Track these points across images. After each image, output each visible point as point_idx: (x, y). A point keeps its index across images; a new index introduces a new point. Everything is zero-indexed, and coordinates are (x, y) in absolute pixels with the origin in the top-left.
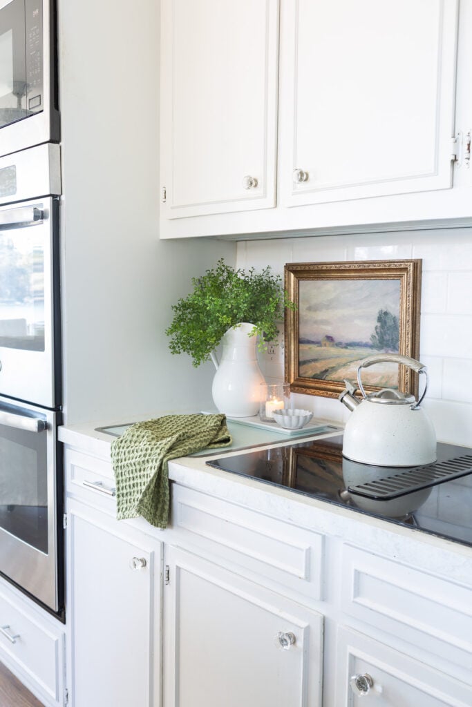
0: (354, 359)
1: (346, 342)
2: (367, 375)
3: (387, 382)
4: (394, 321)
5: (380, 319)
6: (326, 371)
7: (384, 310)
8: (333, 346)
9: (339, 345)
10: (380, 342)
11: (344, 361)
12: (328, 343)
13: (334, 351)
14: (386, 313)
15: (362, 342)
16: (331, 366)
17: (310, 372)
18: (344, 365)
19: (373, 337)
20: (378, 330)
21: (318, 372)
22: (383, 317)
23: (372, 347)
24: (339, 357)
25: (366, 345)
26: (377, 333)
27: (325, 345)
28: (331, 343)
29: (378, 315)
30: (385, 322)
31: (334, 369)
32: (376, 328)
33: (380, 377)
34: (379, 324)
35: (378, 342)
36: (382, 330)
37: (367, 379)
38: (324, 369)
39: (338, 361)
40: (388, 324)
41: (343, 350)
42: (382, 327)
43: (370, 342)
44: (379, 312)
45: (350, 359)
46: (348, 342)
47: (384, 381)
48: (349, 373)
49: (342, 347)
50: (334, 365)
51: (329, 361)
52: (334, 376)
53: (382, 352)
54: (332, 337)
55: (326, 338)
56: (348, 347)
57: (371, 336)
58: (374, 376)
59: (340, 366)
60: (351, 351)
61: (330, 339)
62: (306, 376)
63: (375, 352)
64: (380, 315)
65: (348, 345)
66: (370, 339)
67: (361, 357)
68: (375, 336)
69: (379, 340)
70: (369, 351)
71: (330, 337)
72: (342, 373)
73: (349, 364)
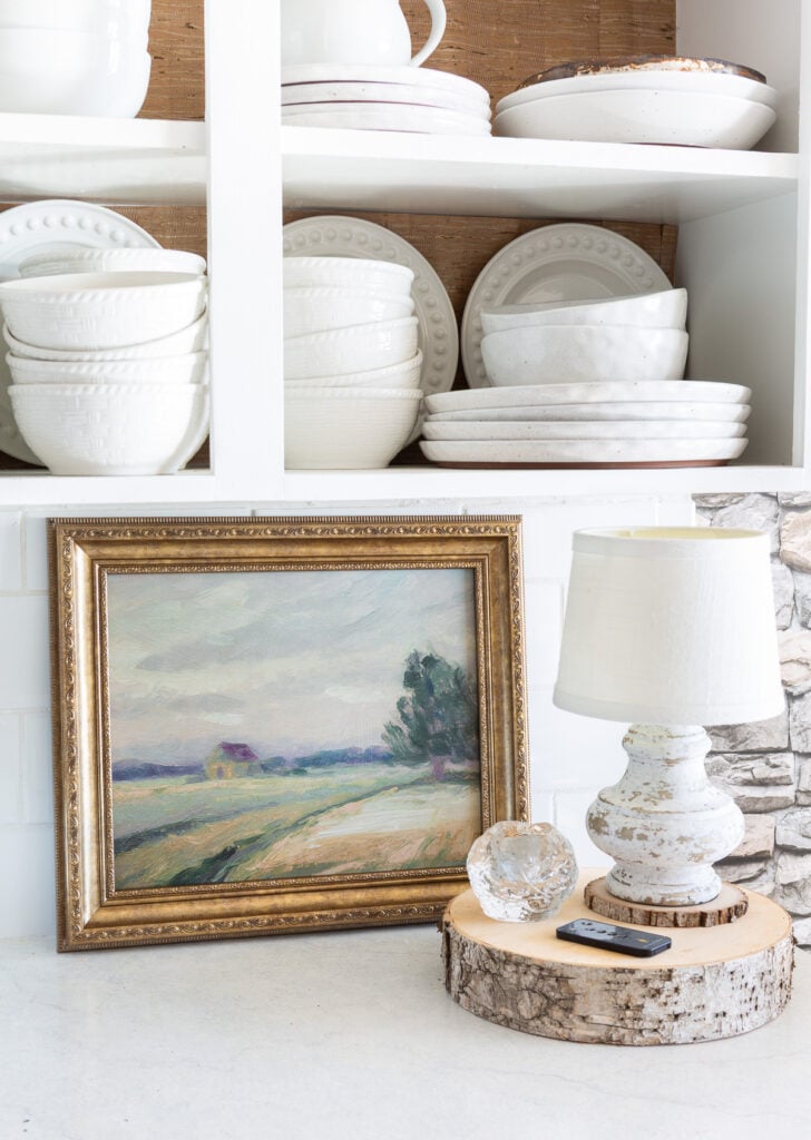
0: (330, 803)
1: (300, 755)
2: (378, 841)
3: (441, 852)
5: (411, 679)
6: (228, 854)
7: (425, 652)
8: (250, 773)
9: (273, 766)
10: (415, 743)
11: (295, 814)
12: (230, 767)
13: (252, 787)
14: (430, 661)
15: (353, 750)
16: (247, 835)
17: (162, 868)
18: (296, 825)
19: (393, 730)
20: (409, 710)
21: (195, 863)
22: (421, 673)
23: (387, 759)
24: (273, 804)
25: (371, 757)
26: (405, 717)
27: (220, 774)
28: (245, 765)
29: (405, 668)
30: (430, 687)
31: (255, 844)
32: (401, 704)
34: (409, 694)
35: (408, 742)
36: (420, 709)
37: (378, 855)
38: (217, 850)
39: (270, 816)
40: (437, 691)
41: (291, 783)
42: (419, 699)
43: (384, 746)
44: (408, 660)
45: (318, 804)
46: (308, 754)
47: (433, 851)
48: (312, 846)
49: (287, 774)
50: (258, 832)
51: (237, 820)
52: (258, 865)
53: (425, 769)
54: (244, 746)
55: (221, 752)
56: (309, 769)
57: (384, 730)
58: (398, 841)
59: (277, 831)
60: (319, 780)
61: (238, 752)
62: (145, 885)
63: (403, 772)
64: (412, 668)
65: (302, 766)
66: (384, 737)
67: (354, 793)
68: (397, 728)
69: (412, 738)
70: (382, 772)
71: (238, 746)
72: (288, 851)
73: (312, 818)
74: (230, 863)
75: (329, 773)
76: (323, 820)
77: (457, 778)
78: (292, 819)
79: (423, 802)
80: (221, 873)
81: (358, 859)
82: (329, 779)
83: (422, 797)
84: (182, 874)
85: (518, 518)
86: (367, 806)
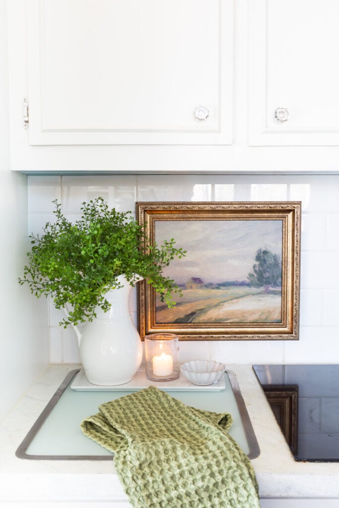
0: (228, 299)
1: (218, 282)
2: (244, 313)
3: (267, 317)
4: (275, 259)
5: (258, 258)
6: (193, 314)
7: (264, 249)
8: (201, 287)
9: (210, 286)
10: (259, 280)
11: (215, 302)
12: (194, 285)
13: (202, 292)
14: (265, 252)
15: (237, 282)
16: (200, 308)
17: (171, 317)
18: (216, 306)
19: (251, 275)
20: (257, 269)
21: (182, 316)
22: (262, 256)
23: (248, 285)
24: (209, 298)
25: (243, 284)
26: (255, 271)
27: (191, 287)
28: (199, 285)
29: (256, 254)
30: (265, 261)
31: (202, 311)
32: (254, 266)
33: (259, 313)
34: (257, 263)
35: (256, 280)
36: (261, 268)
37: (244, 317)
38: (189, 312)
39: (209, 302)
40: (268, 263)
41: (215, 291)
42: (261, 265)
43: (248, 281)
44: (258, 252)
45: (224, 299)
46: (221, 282)
47: (263, 317)
48: (221, 313)
49: (214, 288)
50: (204, 307)
51: (197, 303)
52: (203, 318)
53: (262, 289)
54: (199, 279)
55: (192, 280)
56: (221, 287)
57: (248, 275)
58: (252, 313)
59: (210, 307)
60: (224, 291)
61: (197, 280)
62: (166, 322)
63: (254, 290)
64: (259, 254)
65: (220, 286)
66: (248, 278)
67: (237, 296)
68: (253, 275)
69: (257, 278)
70: (246, 289)
71: (197, 279)
72: (213, 314)
73: (222, 304)
74: (194, 317)
75: (228, 289)
76: (226, 304)
77: (274, 293)
79: (260, 300)
80: (191, 320)
81: (237, 318)
82: (227, 291)
83: (260, 299)
84: (177, 320)
85: (300, 203)
86: (241, 300)
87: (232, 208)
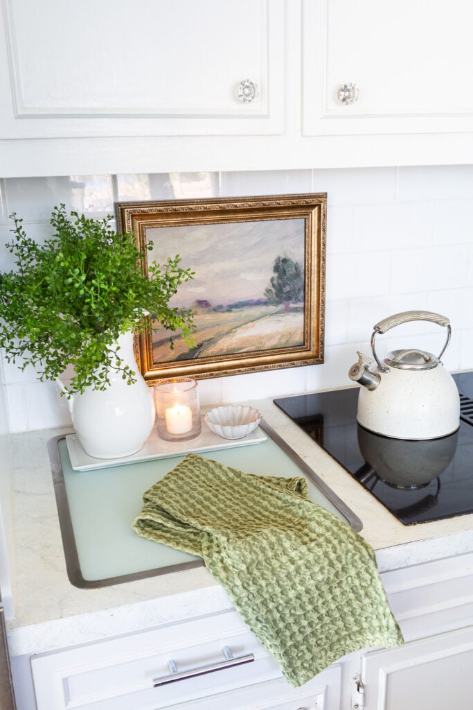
0: (242, 323)
1: (229, 304)
2: (261, 338)
3: (287, 341)
4: (296, 269)
5: (276, 269)
6: (200, 346)
7: (283, 257)
8: (208, 312)
9: (218, 309)
10: (277, 296)
11: (227, 328)
12: (200, 310)
13: (209, 318)
14: (285, 261)
15: (252, 300)
16: (208, 338)
17: (172, 354)
18: (228, 333)
19: (268, 291)
20: (275, 282)
21: (186, 351)
22: (281, 266)
23: (266, 303)
24: (219, 325)
25: (259, 303)
26: (273, 285)
27: (196, 313)
28: (206, 309)
29: (274, 264)
30: (284, 272)
31: (211, 341)
32: (272, 280)
33: (279, 337)
34: (276, 275)
35: (275, 296)
36: (280, 281)
37: (261, 343)
38: (196, 345)
39: (216, 330)
40: (288, 273)
41: (226, 315)
42: (280, 277)
43: (264, 298)
44: (276, 260)
45: (237, 324)
46: (232, 303)
47: (284, 341)
48: (234, 341)
49: (224, 312)
50: (212, 337)
51: (203, 332)
52: (212, 350)
53: (281, 307)
54: (206, 301)
55: (197, 304)
56: (233, 309)
57: (264, 291)
58: (270, 337)
59: (220, 336)
60: (238, 314)
61: (203, 304)
62: (165, 360)
63: (272, 308)
64: (277, 264)
65: (230, 308)
66: (265, 294)
67: (251, 318)
68: (270, 290)
69: (276, 294)
70: (263, 309)
71: (204, 301)
72: (224, 344)
73: (234, 330)
74: (201, 349)
75: (242, 311)
76: (239, 330)
77: (296, 310)
78: (226, 330)
79: (280, 321)
80: (197, 353)
81: (253, 345)
82: (240, 313)
83: (280, 319)
84: (180, 356)
85: (324, 196)
86: (257, 323)
87: (246, 205)
